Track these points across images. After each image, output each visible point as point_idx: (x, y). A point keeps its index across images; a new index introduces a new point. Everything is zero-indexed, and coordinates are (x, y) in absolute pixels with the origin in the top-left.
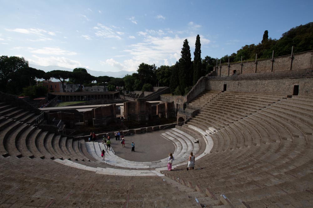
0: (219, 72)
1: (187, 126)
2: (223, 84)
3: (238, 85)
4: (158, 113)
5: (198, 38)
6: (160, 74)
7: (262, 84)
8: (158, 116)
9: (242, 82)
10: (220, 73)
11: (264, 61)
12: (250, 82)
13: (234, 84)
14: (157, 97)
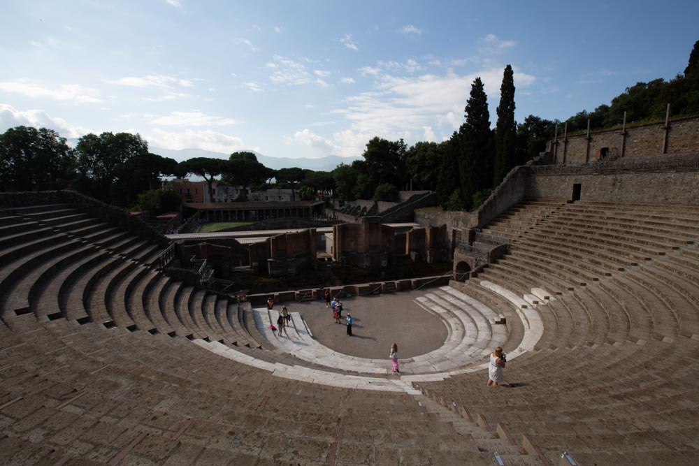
0: (563, 153)
1: (478, 283)
2: (572, 182)
3: (614, 185)
4: (410, 250)
5: (508, 73)
6: (414, 162)
7: (682, 183)
8: (409, 256)
9: (625, 177)
10: (562, 157)
11: (691, 123)
12: (647, 177)
13: (601, 183)
14: (407, 215)
